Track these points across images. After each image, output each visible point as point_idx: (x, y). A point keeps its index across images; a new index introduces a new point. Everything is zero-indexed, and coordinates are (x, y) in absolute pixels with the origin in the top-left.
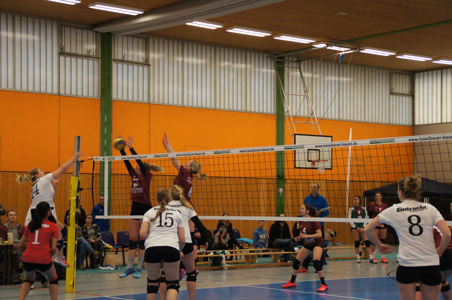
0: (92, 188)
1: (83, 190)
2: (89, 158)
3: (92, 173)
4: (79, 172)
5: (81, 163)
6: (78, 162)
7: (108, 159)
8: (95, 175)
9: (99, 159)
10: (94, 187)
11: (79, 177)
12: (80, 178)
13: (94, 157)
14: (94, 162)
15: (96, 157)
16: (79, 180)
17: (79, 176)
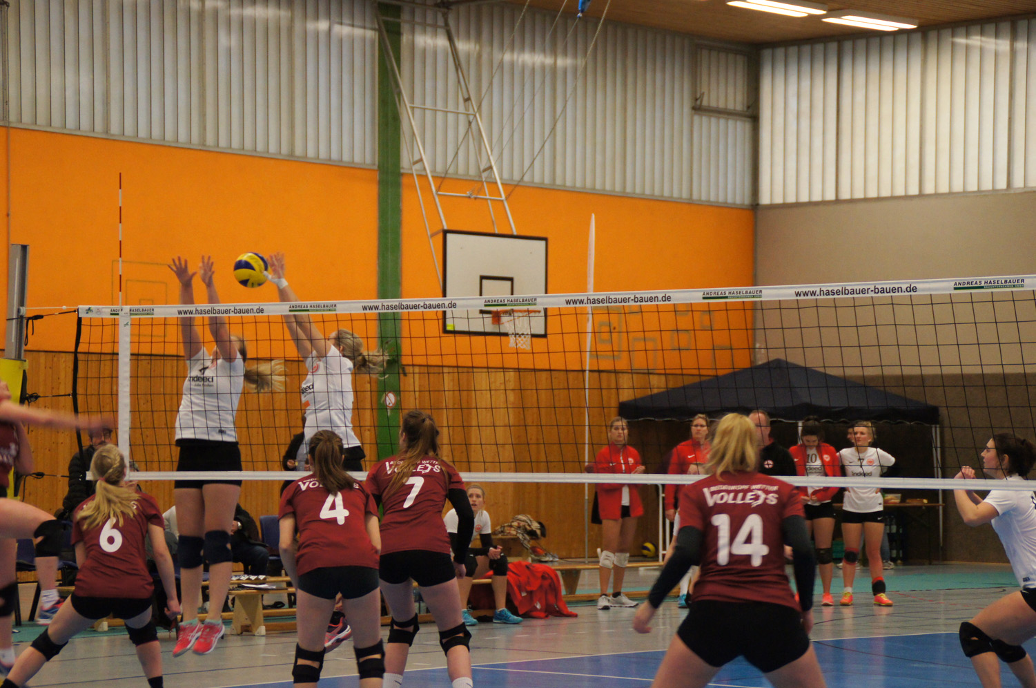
0: (75, 394)
1: (40, 399)
2: (64, 307)
3: (73, 350)
4: (24, 348)
5: (30, 321)
6: (20, 318)
7: (131, 314)
8: (80, 357)
9: (99, 311)
10: (80, 390)
11: (25, 361)
12: (27, 365)
13: (80, 306)
14: (80, 320)
15: (88, 306)
16: (24, 371)
17: (22, 358)
